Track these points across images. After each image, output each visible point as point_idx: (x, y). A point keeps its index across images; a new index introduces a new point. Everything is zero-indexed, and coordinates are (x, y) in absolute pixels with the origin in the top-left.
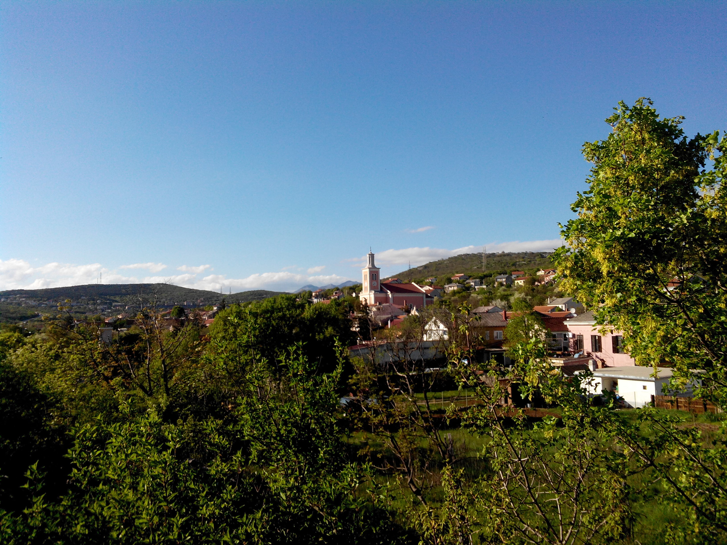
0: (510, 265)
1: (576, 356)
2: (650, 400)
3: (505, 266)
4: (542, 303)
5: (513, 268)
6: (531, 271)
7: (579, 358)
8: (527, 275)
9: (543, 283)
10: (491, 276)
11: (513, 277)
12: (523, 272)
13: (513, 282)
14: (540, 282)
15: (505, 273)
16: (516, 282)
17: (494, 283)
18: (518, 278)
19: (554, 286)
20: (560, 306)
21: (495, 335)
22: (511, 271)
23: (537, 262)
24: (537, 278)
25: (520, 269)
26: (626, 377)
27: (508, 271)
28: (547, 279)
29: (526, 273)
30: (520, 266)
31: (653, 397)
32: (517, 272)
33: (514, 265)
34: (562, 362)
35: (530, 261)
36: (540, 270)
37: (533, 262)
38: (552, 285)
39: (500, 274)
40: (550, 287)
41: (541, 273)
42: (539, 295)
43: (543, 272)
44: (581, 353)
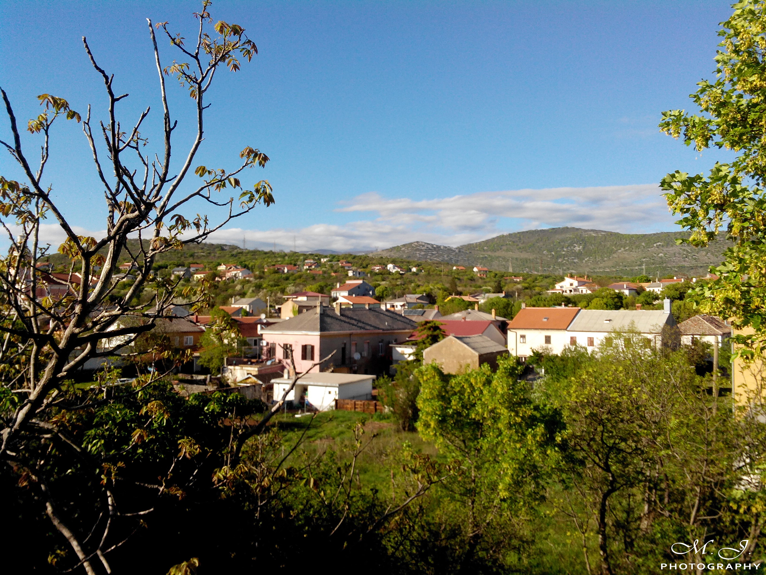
0: (188, 256)
1: (269, 363)
2: (334, 403)
3: (182, 256)
4: (225, 302)
5: (191, 260)
6: (211, 265)
7: (271, 365)
8: (207, 269)
9: (224, 279)
10: (166, 268)
11: (192, 270)
12: (202, 265)
13: (192, 275)
14: (221, 278)
15: (183, 265)
16: (195, 276)
17: (171, 276)
18: (197, 272)
19: (236, 282)
20: (244, 307)
21: (185, 340)
22: (190, 263)
23: (217, 255)
24: (218, 273)
25: (198, 262)
26: (316, 384)
27: (186, 262)
28: (228, 275)
29: (205, 267)
30: (198, 258)
31: (336, 401)
32: (196, 265)
33: (192, 256)
34: (256, 369)
35: (209, 253)
36: (221, 265)
37: (212, 255)
38: (233, 282)
39: (178, 266)
40: (231, 284)
41: (222, 268)
42: (222, 294)
43: (224, 266)
44: (273, 360)
